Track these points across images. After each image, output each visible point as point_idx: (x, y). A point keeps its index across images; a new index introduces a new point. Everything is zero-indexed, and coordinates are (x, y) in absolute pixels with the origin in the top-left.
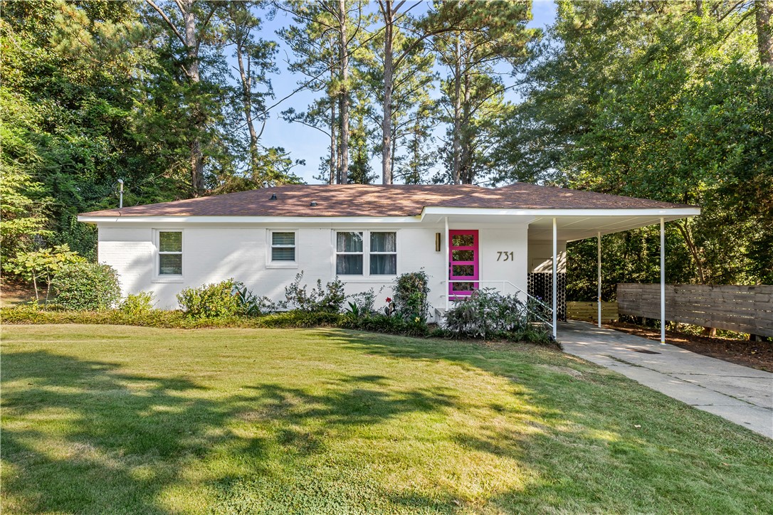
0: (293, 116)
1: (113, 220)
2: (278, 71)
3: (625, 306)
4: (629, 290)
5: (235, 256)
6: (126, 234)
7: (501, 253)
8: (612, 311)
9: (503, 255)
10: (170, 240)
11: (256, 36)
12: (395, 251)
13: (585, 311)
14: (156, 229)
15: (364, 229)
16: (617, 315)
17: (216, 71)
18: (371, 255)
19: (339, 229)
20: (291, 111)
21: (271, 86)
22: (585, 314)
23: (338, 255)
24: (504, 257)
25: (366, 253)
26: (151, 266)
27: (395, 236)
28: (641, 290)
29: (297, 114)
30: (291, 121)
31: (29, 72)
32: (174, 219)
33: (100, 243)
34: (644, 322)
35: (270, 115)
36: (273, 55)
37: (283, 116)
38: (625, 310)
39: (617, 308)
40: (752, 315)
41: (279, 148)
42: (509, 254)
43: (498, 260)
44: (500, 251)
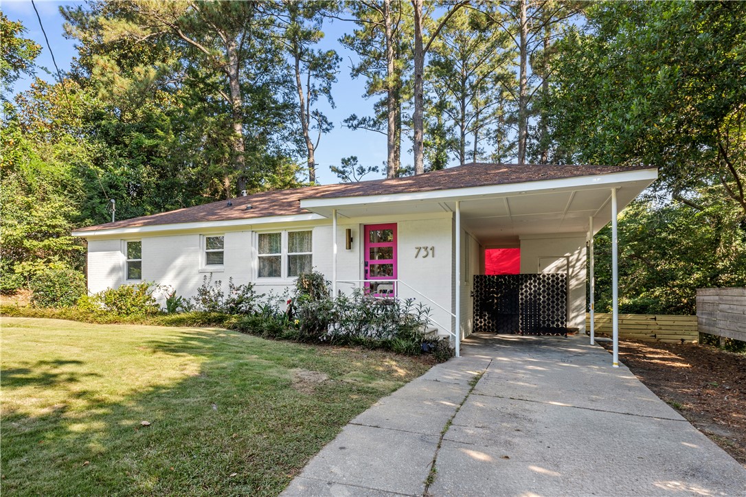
0: (355, 122)
2: (335, 80)
3: (704, 321)
4: (706, 298)
5: (179, 262)
6: (106, 244)
7: (420, 248)
8: (687, 328)
9: (423, 250)
10: (134, 248)
11: (315, 48)
12: (311, 251)
13: (645, 327)
14: (125, 240)
15: (283, 230)
16: (697, 333)
17: (287, 91)
18: (289, 256)
19: (261, 231)
20: (354, 118)
21: (330, 96)
22: (643, 331)
23: (259, 258)
25: (284, 253)
26: (121, 274)
27: (311, 235)
28: (717, 298)
29: (360, 119)
30: (355, 128)
31: (86, 119)
32: (134, 230)
33: (90, 255)
34: (723, 344)
35: (333, 125)
36: (337, 64)
37: (346, 124)
38: (704, 327)
39: (696, 323)
41: (352, 157)
42: (428, 249)
43: (416, 257)
44: (419, 246)
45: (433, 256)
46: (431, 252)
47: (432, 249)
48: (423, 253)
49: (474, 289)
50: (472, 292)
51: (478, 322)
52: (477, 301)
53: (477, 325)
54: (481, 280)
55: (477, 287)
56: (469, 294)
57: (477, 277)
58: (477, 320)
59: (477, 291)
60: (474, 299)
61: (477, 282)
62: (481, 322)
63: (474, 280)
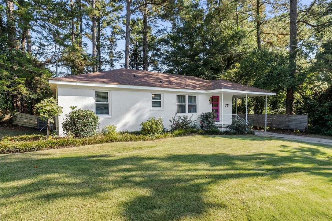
1: (75, 84)
7: (226, 105)
14: (94, 90)
15: (186, 94)
18: (189, 105)
19: (178, 94)
23: (177, 105)
24: (227, 106)
40: (271, 122)
43: (225, 107)
47: (229, 105)
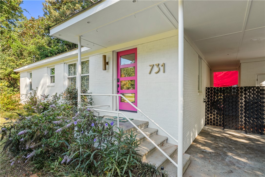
9: (155, 67)
12: (89, 73)
23: (69, 78)
42: (160, 66)
43: (150, 73)
44: (152, 64)
45: (164, 72)
46: (162, 68)
47: (164, 65)
48: (156, 69)
49: (206, 96)
50: (204, 99)
51: (209, 116)
52: (208, 104)
53: (208, 117)
54: (212, 90)
55: (208, 95)
56: (203, 100)
57: (209, 88)
58: (208, 114)
59: (208, 98)
60: (206, 103)
61: (209, 92)
62: (211, 116)
63: (206, 90)
